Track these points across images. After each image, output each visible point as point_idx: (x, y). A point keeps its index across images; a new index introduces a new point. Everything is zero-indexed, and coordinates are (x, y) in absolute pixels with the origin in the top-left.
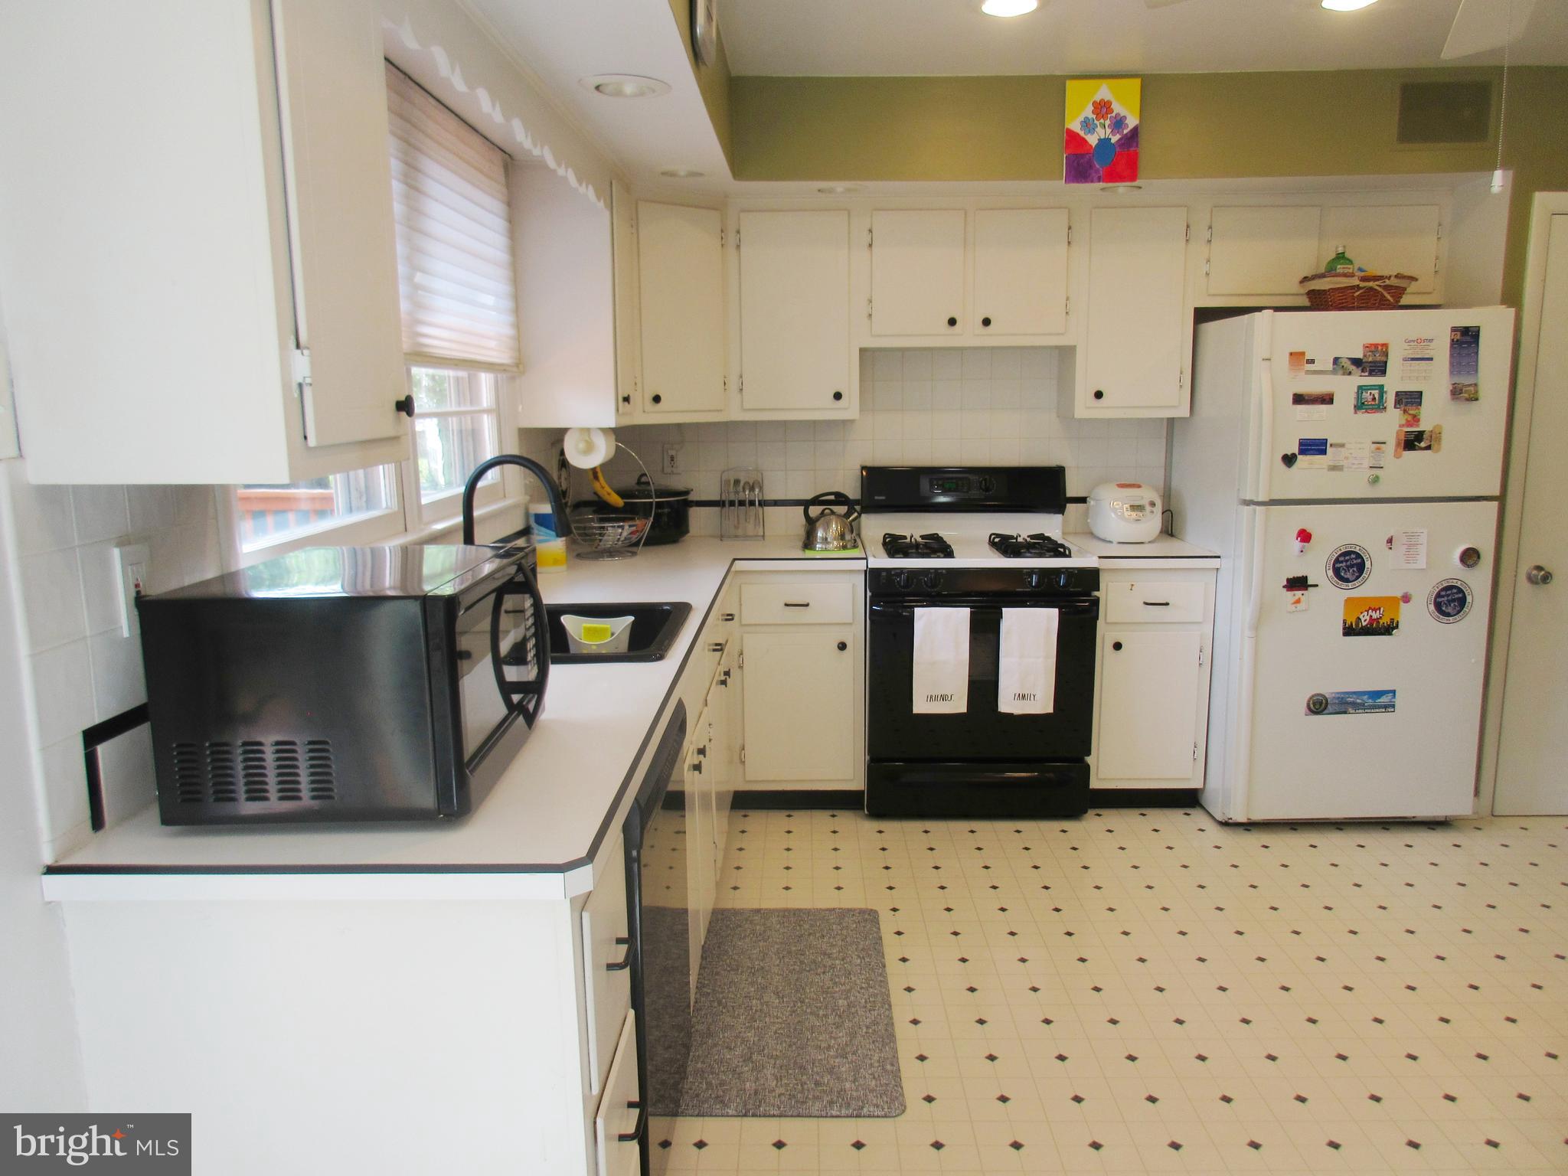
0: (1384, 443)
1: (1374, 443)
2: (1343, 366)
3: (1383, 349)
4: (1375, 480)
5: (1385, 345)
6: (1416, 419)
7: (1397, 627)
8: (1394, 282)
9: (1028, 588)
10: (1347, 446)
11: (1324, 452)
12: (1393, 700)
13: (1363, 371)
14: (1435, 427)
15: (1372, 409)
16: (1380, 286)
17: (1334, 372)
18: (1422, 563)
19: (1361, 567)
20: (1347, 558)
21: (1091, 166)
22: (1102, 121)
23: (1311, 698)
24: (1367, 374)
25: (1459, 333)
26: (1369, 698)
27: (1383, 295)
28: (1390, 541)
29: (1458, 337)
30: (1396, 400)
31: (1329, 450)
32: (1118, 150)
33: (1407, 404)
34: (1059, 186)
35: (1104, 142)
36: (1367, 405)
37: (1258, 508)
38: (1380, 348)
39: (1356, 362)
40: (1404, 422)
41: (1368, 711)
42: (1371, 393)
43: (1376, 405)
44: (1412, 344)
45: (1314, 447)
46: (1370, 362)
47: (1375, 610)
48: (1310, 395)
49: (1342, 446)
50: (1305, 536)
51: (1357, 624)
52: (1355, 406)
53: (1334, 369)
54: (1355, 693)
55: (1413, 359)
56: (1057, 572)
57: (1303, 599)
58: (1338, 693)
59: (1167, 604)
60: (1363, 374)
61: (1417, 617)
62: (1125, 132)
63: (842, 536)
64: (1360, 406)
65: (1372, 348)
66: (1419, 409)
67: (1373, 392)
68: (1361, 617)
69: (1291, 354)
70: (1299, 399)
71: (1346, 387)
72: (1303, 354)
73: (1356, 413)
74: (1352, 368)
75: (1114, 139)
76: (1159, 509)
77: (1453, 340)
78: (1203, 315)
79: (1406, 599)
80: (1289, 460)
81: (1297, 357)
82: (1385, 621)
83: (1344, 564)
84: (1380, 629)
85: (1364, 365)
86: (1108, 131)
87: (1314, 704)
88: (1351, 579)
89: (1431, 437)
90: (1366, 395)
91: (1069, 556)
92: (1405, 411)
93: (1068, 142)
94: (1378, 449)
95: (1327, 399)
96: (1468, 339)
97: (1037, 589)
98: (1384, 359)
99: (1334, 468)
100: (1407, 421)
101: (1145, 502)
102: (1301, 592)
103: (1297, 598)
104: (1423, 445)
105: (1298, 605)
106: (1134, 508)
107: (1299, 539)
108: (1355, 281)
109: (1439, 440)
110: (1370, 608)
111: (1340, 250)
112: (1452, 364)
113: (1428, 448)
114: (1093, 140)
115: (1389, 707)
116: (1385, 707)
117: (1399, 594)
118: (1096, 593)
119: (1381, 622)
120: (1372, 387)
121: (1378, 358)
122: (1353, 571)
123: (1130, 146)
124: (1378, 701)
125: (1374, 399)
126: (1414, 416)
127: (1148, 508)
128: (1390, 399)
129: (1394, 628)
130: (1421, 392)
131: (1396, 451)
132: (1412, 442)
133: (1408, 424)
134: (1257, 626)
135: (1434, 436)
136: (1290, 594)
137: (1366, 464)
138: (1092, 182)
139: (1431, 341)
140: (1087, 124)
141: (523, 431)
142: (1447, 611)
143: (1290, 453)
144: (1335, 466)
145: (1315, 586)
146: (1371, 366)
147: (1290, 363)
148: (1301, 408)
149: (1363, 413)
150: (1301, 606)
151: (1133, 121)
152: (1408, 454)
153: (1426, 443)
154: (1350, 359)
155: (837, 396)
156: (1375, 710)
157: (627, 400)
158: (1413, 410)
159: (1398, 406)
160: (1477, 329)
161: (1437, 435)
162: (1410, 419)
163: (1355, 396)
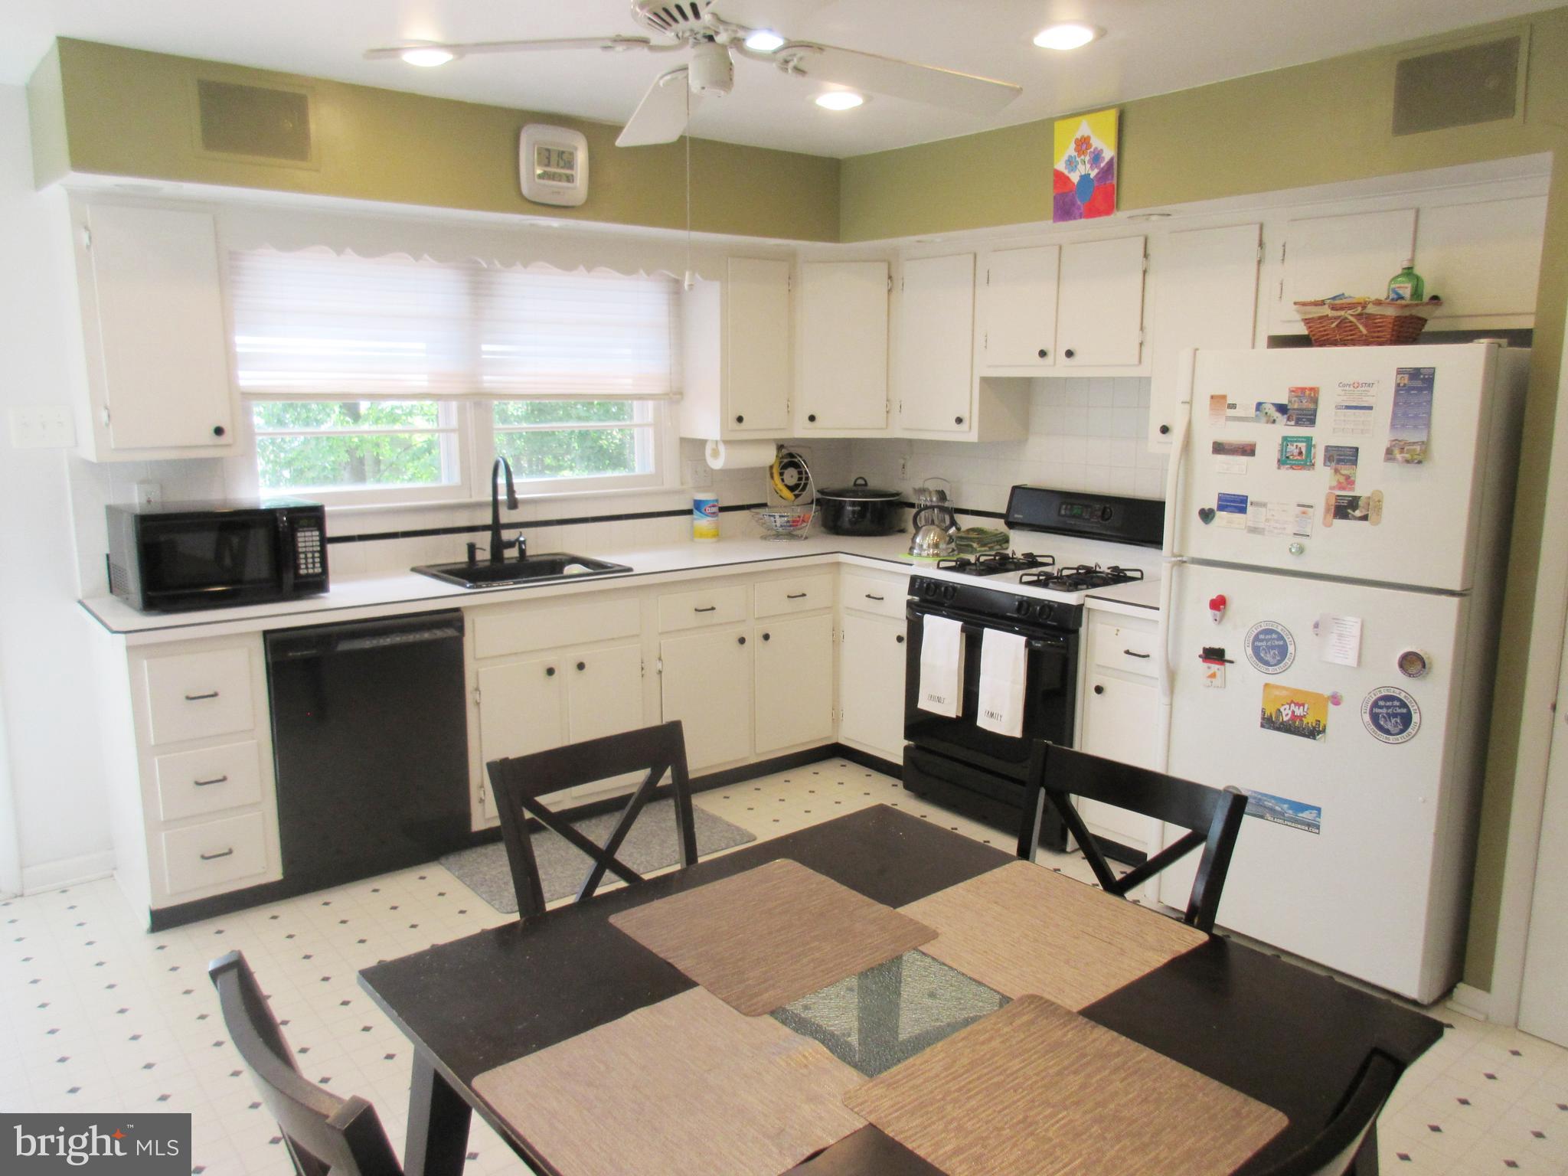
0: (1311, 507)
1: (1299, 505)
2: (1266, 413)
3: (1310, 395)
4: (1300, 550)
5: (1314, 390)
6: (1349, 481)
7: (1324, 731)
10: (1269, 505)
11: (1243, 510)
12: (1318, 819)
13: (1288, 419)
14: (1374, 493)
15: (1298, 465)
16: (1352, 315)
17: (1256, 419)
18: (1352, 660)
19: (1283, 652)
20: (1268, 637)
21: (1073, 204)
22: (1083, 157)
24: (1293, 423)
25: (1406, 376)
26: (1289, 808)
27: (1356, 325)
28: (1316, 626)
29: (1406, 382)
30: (1325, 455)
31: (1249, 508)
32: (1096, 183)
33: (1339, 461)
34: (1048, 226)
35: (1085, 178)
36: (1293, 460)
38: (1307, 392)
39: (1282, 409)
40: (1334, 483)
41: (1289, 824)
42: (1297, 446)
43: (1303, 460)
44: (1347, 388)
45: (1235, 504)
46: (1297, 409)
47: (1298, 705)
48: (1230, 445)
49: (1264, 505)
51: (1277, 717)
52: (1279, 461)
53: (1257, 416)
54: (1273, 797)
55: (1348, 407)
57: (1218, 674)
58: (1255, 792)
60: (1289, 423)
61: (1348, 723)
62: (1102, 165)
63: (936, 546)
64: (1284, 461)
65: (1299, 392)
66: (1354, 470)
67: (1300, 445)
68: (1282, 709)
69: (1212, 397)
70: (1219, 448)
71: (1270, 436)
72: (1224, 397)
73: (1279, 468)
74: (1277, 415)
75: (1093, 174)
77: (1398, 385)
79: (1336, 700)
80: (1206, 515)
81: (1218, 401)
82: (1310, 720)
83: (1264, 643)
84: (1304, 729)
85: (1290, 412)
86: (1088, 166)
88: (1273, 662)
89: (1369, 504)
90: (1292, 449)
92: (1336, 471)
93: (1056, 182)
94: (1304, 513)
95: (1248, 450)
96: (1418, 384)
98: (1312, 406)
99: (1254, 530)
100: (1339, 483)
102: (1216, 666)
103: (1211, 671)
104: (1358, 513)
105: (1213, 680)
107: (1213, 606)
109: (1379, 509)
110: (1292, 702)
111: (1406, 265)
112: (1394, 415)
113: (1365, 518)
114: (1075, 178)
115: (1313, 826)
116: (1309, 825)
117: (1327, 693)
119: (1305, 721)
120: (1298, 439)
121: (1306, 404)
122: (1274, 654)
123: (1106, 179)
125: (1300, 453)
126: (1348, 478)
128: (1319, 454)
129: (1319, 732)
130: (1358, 449)
131: (1325, 518)
132: (1344, 508)
133: (1341, 487)
134: (1171, 692)
135: (1372, 504)
136: (1206, 665)
137: (1291, 529)
138: (1075, 219)
139: (1370, 385)
140: (1071, 163)
141: (683, 440)
142: (1386, 727)
143: (1207, 507)
144: (1255, 528)
145: (1231, 662)
146: (1297, 415)
147: (1212, 409)
148: (1221, 458)
149: (1287, 469)
150: (1217, 681)
151: (1109, 153)
152: (1339, 523)
153: (1361, 512)
154: (1274, 405)
155: (959, 420)
156: (1296, 825)
157: (740, 419)
158: (1346, 470)
159: (1329, 464)
160: (1431, 371)
161: (1377, 503)
162: (1342, 480)
163: (1278, 448)
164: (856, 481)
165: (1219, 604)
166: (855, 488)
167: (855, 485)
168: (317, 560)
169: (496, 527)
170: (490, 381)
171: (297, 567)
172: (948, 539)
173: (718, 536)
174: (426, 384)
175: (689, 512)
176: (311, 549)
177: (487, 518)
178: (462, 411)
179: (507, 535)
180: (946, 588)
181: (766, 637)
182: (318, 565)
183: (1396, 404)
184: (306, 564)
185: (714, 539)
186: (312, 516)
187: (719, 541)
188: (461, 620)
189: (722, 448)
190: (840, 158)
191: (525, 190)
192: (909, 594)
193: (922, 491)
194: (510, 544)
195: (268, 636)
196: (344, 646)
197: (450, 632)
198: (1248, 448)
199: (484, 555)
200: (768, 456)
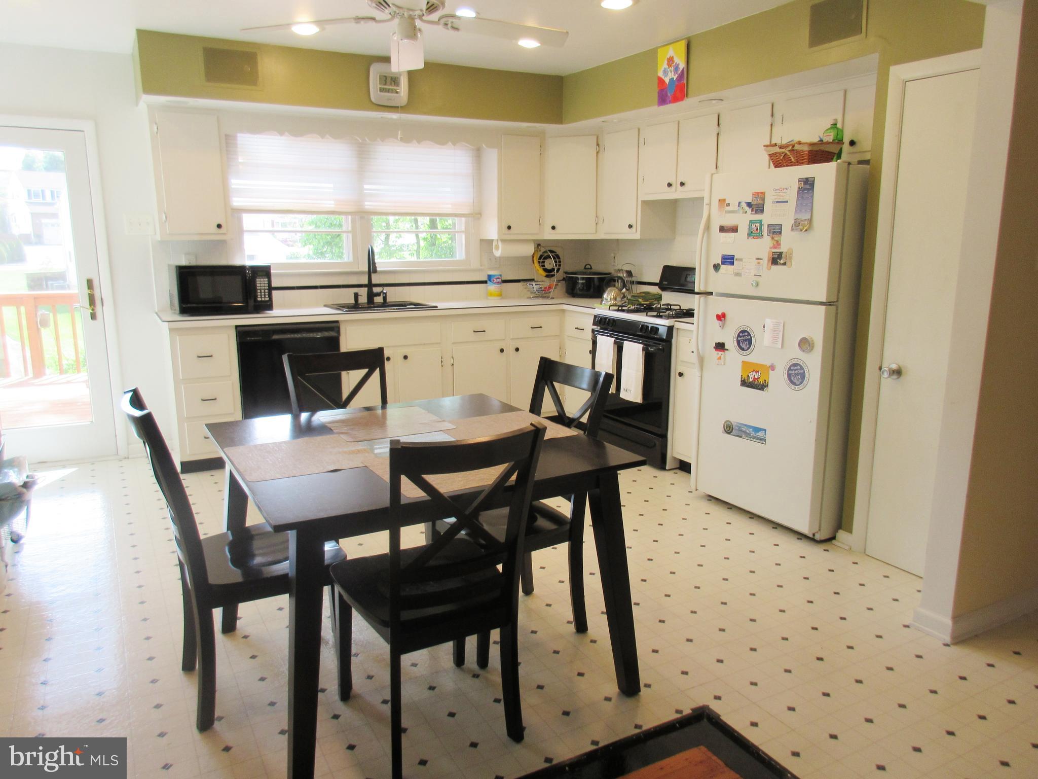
0: (761, 259)
1: (757, 259)
2: (743, 208)
3: (761, 196)
4: (756, 284)
5: (763, 193)
6: (778, 244)
10: (743, 260)
11: (732, 264)
12: (765, 436)
13: (752, 211)
14: (789, 250)
15: (756, 236)
17: (738, 211)
18: (779, 344)
21: (666, 95)
22: (670, 68)
24: (754, 213)
25: (803, 182)
28: (764, 326)
29: (802, 186)
30: (768, 230)
31: (735, 262)
32: (676, 83)
33: (774, 233)
34: (655, 109)
35: (671, 80)
36: (754, 233)
38: (760, 194)
39: (749, 205)
40: (772, 245)
41: (753, 439)
42: (755, 225)
43: (758, 233)
44: (777, 191)
45: (728, 260)
46: (756, 205)
47: (757, 372)
48: (727, 227)
49: (741, 260)
51: (747, 380)
52: (748, 234)
53: (738, 209)
54: (746, 425)
55: (777, 202)
57: (722, 357)
60: (753, 213)
61: (779, 381)
62: (679, 72)
63: (615, 299)
64: (750, 234)
65: (756, 195)
66: (779, 237)
67: (757, 224)
68: (750, 375)
69: (719, 200)
70: (721, 229)
71: (743, 219)
72: (724, 200)
73: (748, 238)
74: (747, 209)
75: (675, 78)
77: (799, 188)
79: (773, 368)
80: (716, 267)
81: (722, 203)
82: (761, 381)
83: (742, 338)
84: (759, 385)
85: (753, 206)
86: (673, 73)
87: (727, 426)
88: (746, 348)
89: (787, 256)
90: (754, 227)
92: (773, 238)
93: (659, 84)
94: (759, 263)
95: (734, 229)
96: (808, 186)
98: (762, 202)
99: (738, 274)
100: (774, 245)
102: (721, 353)
103: (719, 356)
104: (782, 261)
105: (720, 360)
107: (718, 318)
109: (791, 258)
110: (754, 371)
111: (836, 122)
112: (797, 205)
113: (785, 264)
114: (667, 80)
115: (762, 440)
116: (761, 439)
117: (769, 364)
119: (759, 381)
120: (756, 221)
121: (760, 201)
122: (746, 344)
123: (681, 80)
124: (756, 434)
125: (757, 229)
126: (777, 241)
128: (765, 228)
129: (765, 387)
130: (781, 225)
131: (768, 265)
132: (776, 259)
133: (775, 248)
134: (701, 369)
136: (716, 352)
137: (753, 273)
138: (667, 104)
139: (787, 189)
140: (665, 72)
141: (482, 241)
142: (794, 381)
143: (716, 263)
144: (738, 273)
145: (727, 350)
146: (756, 207)
147: (719, 207)
148: (723, 235)
149: (751, 239)
150: (722, 361)
151: (682, 65)
152: (774, 267)
154: (746, 203)
155: (630, 226)
156: (757, 441)
157: (509, 228)
158: (776, 238)
159: (769, 234)
160: (813, 179)
161: (790, 255)
162: (775, 243)
163: (747, 227)
164: (585, 266)
165: (721, 317)
166: (584, 271)
167: (585, 268)
168: (267, 294)
169: (370, 285)
170: (369, 205)
171: (256, 296)
172: (622, 296)
173: (501, 295)
174: (333, 206)
175: (485, 282)
176: (264, 288)
177: (365, 281)
178: (353, 222)
179: (376, 290)
180: (609, 320)
181: (517, 350)
182: (267, 296)
183: (798, 199)
184: (261, 295)
185: (499, 298)
186: (265, 271)
187: (501, 299)
188: (339, 328)
189: (500, 244)
190: (563, 75)
191: (373, 99)
192: (594, 324)
193: (619, 270)
194: (378, 294)
195: (239, 328)
196: (275, 337)
197: (333, 334)
199: (363, 299)
200: (529, 250)
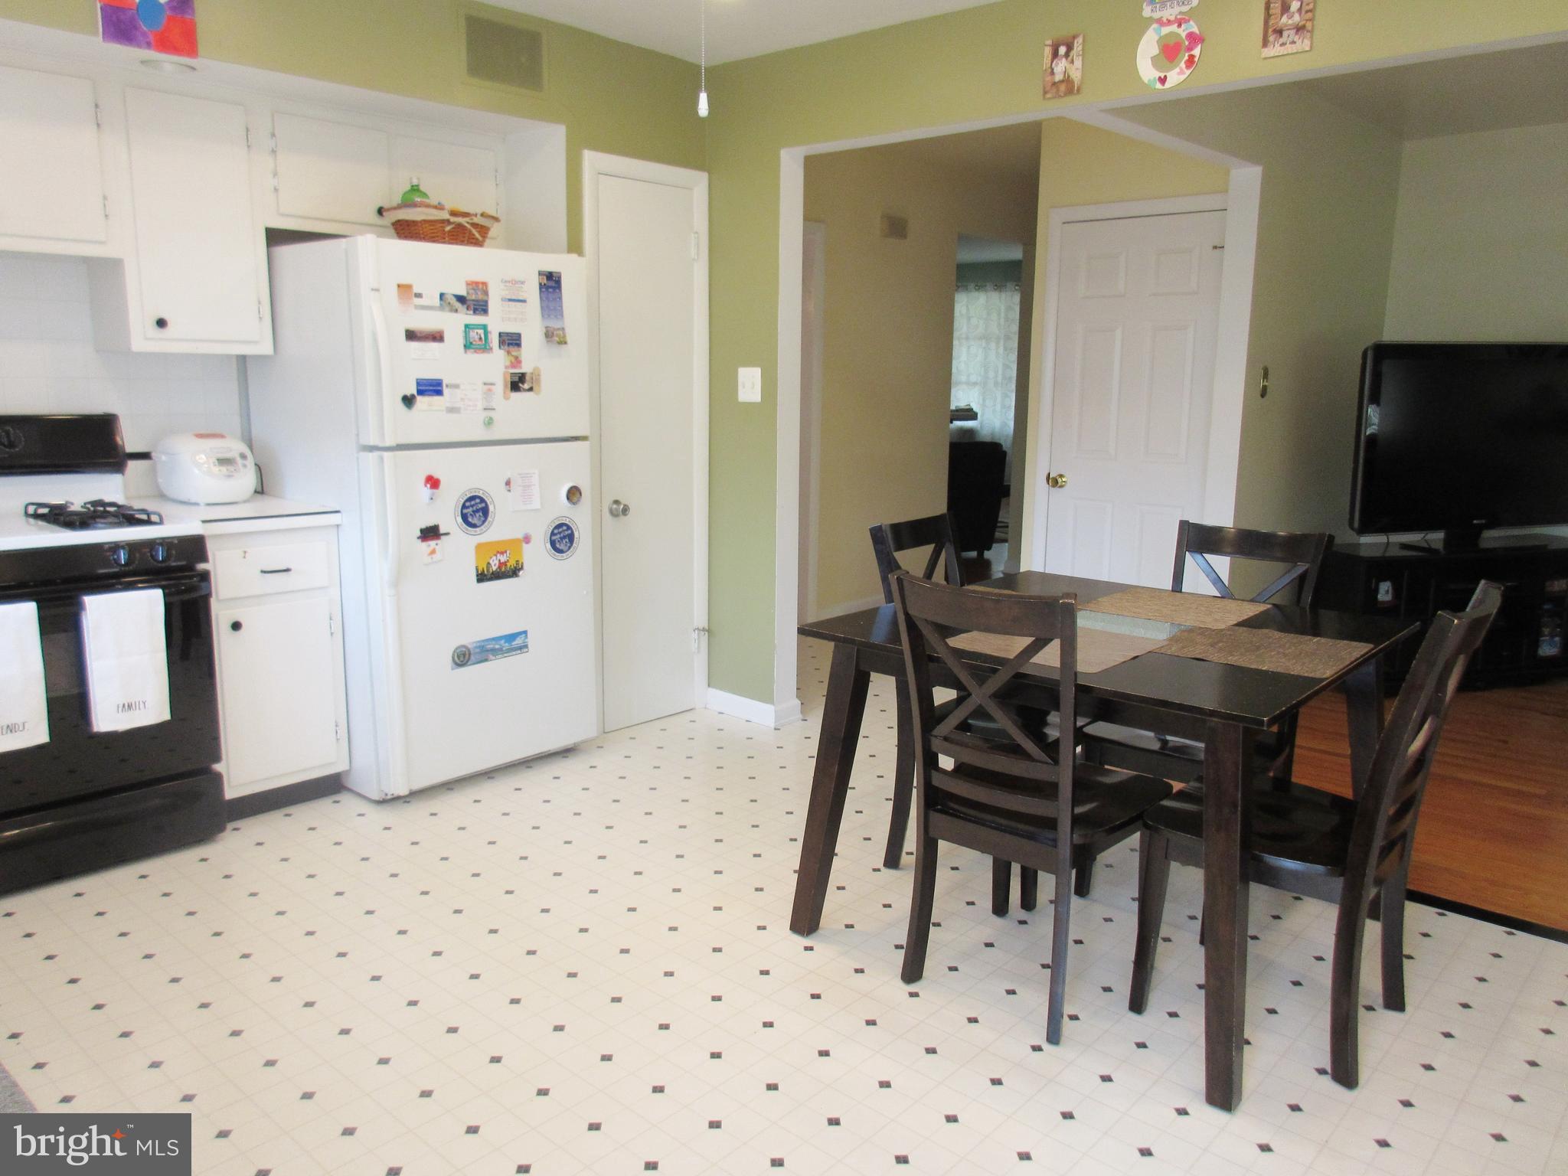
0: (494, 384)
2: (449, 303)
3: (483, 288)
4: (489, 422)
5: (484, 284)
6: (517, 361)
7: (522, 568)
8: (478, 220)
9: (113, 567)
10: (462, 387)
11: (439, 393)
13: (468, 309)
14: (534, 369)
15: (480, 349)
16: (468, 223)
17: (441, 308)
18: (536, 504)
19: (485, 511)
20: (473, 503)
21: (135, 25)
23: (454, 652)
24: (471, 312)
25: (545, 277)
26: (505, 643)
27: (470, 231)
28: (508, 483)
29: (544, 281)
30: (500, 341)
31: (446, 391)
33: (509, 344)
36: (475, 345)
37: (386, 455)
38: (480, 286)
39: (461, 299)
40: (508, 363)
42: (477, 332)
43: (482, 345)
44: (508, 284)
45: (431, 388)
46: (473, 300)
47: (502, 553)
48: (421, 332)
49: (457, 386)
50: (433, 482)
51: (488, 571)
52: (465, 346)
53: (441, 304)
54: (493, 639)
55: (510, 300)
56: (151, 544)
57: (437, 547)
58: (479, 642)
59: (287, 570)
60: (468, 312)
61: (537, 556)
64: (468, 346)
65: (474, 285)
66: (519, 350)
67: (479, 331)
68: (491, 562)
69: (399, 286)
70: (411, 335)
71: (453, 323)
72: (410, 286)
73: (465, 353)
74: (458, 305)
76: (250, 462)
77: (540, 284)
78: (276, 237)
79: (527, 539)
81: (404, 289)
82: (512, 563)
85: (468, 303)
87: (459, 657)
89: (532, 379)
90: (473, 334)
91: (161, 522)
92: (509, 353)
94: (489, 390)
95: (437, 337)
96: (552, 284)
97: (127, 568)
98: (484, 297)
99: (452, 410)
100: (511, 362)
101: (234, 454)
102: (434, 542)
103: (431, 549)
104: (526, 386)
105: (434, 556)
106: (223, 461)
107: (429, 486)
108: (445, 215)
109: (538, 381)
111: (415, 182)
112: (542, 308)
113: (531, 389)
115: (523, 647)
116: (520, 648)
117: (521, 536)
118: (201, 566)
120: (478, 326)
121: (480, 296)
124: (512, 643)
125: (480, 339)
126: (517, 358)
127: (240, 461)
128: (495, 340)
129: (520, 570)
130: (520, 334)
131: (504, 393)
132: (517, 383)
133: (513, 366)
134: (397, 582)
135: (534, 378)
136: (425, 544)
137: (480, 405)
138: (138, 46)
139: (523, 282)
143: (408, 394)
144: (453, 408)
145: (447, 534)
146: (474, 305)
147: (399, 296)
148: (415, 345)
149: (472, 353)
150: (437, 557)
152: (515, 395)
153: (528, 385)
154: (455, 296)
158: (514, 351)
159: (502, 347)
160: (558, 274)
161: (536, 376)
162: (513, 360)
163: (463, 334)
183: (541, 298)
198: (438, 335)
